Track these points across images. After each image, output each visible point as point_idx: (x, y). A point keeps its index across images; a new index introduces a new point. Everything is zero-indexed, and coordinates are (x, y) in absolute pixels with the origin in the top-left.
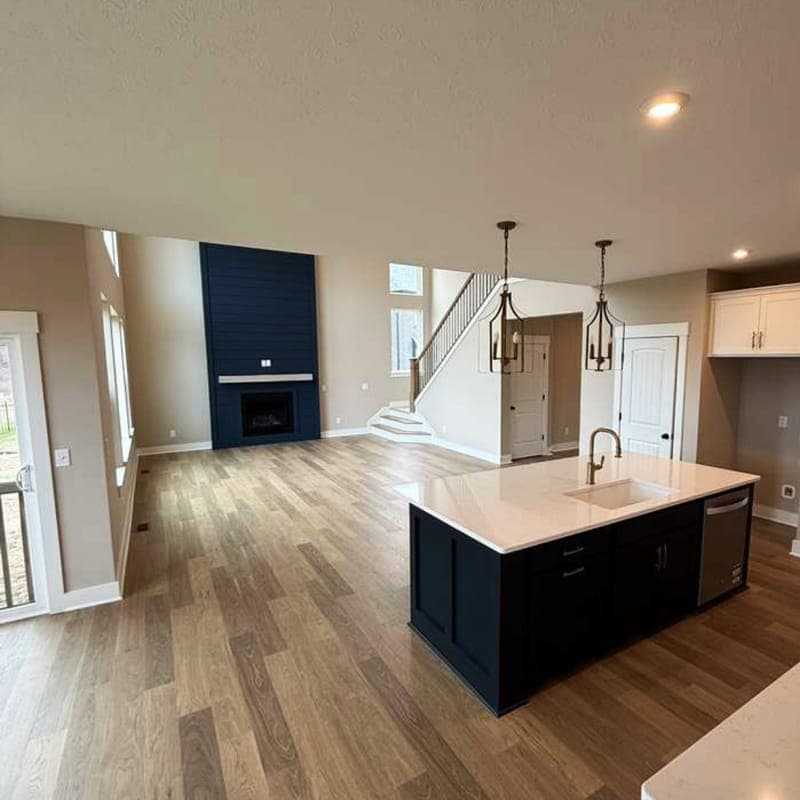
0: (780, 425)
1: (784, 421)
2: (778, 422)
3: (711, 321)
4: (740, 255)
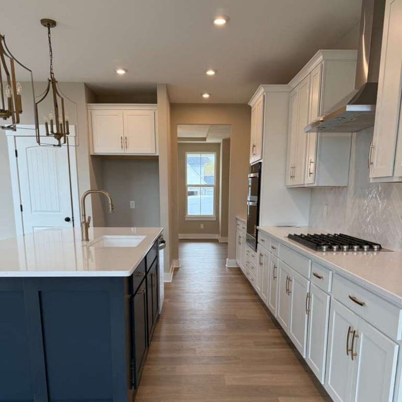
0: (131, 207)
1: (133, 204)
2: (129, 206)
3: (90, 130)
4: (121, 72)
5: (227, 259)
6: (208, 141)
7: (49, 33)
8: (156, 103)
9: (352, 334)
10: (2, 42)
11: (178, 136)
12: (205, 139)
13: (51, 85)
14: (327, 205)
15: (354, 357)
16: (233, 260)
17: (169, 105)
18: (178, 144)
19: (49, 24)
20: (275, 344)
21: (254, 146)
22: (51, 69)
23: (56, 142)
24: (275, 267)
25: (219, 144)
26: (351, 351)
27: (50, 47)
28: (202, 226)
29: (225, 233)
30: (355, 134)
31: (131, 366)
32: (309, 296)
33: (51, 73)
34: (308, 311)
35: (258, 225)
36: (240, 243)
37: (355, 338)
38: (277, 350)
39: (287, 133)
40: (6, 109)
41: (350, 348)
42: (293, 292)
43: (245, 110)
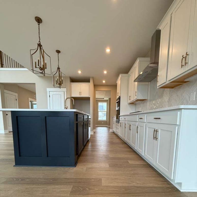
4: (80, 72)
5: (110, 130)
6: (105, 99)
7: (58, 54)
8: (90, 82)
9: (156, 131)
10: (42, 47)
11: (96, 98)
12: (104, 98)
13: (58, 70)
14: (141, 107)
15: (157, 139)
16: (112, 130)
17: (93, 85)
18: (96, 100)
19: (58, 52)
20: (126, 148)
21: (118, 93)
22: (58, 65)
23: (59, 86)
24: (125, 124)
25: (108, 100)
26: (155, 138)
27: (58, 59)
28: (103, 123)
29: (109, 125)
30: (149, 83)
31: (77, 147)
32: (138, 127)
33: (58, 66)
34: (137, 132)
35: (119, 115)
36: (114, 124)
37: (157, 132)
38: (126, 149)
39: (128, 91)
40: (41, 67)
41: (155, 136)
42: (132, 129)
43: (115, 86)
